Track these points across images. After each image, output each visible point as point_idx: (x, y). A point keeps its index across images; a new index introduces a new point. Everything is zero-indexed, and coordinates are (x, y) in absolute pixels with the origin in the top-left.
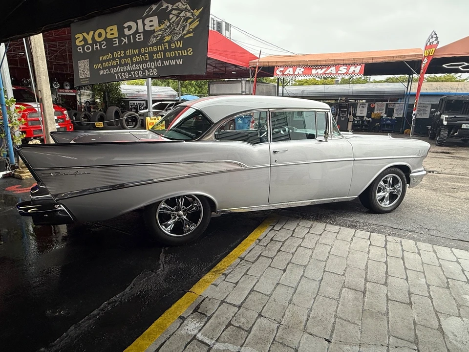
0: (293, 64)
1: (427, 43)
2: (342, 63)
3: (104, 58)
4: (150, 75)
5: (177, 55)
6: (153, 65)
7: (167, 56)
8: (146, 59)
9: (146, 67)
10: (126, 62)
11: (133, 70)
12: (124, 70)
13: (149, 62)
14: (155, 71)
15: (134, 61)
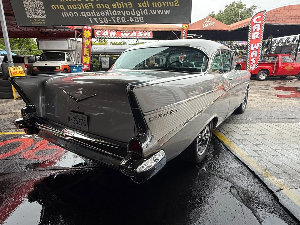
0: (108, 28)
2: (139, 30)
4: (136, 21)
5: (165, 6)
6: (138, 13)
7: (154, 6)
8: (129, 7)
9: (130, 14)
10: (104, 8)
11: (113, 16)
12: (102, 15)
13: (133, 10)
14: (141, 18)
15: (114, 7)
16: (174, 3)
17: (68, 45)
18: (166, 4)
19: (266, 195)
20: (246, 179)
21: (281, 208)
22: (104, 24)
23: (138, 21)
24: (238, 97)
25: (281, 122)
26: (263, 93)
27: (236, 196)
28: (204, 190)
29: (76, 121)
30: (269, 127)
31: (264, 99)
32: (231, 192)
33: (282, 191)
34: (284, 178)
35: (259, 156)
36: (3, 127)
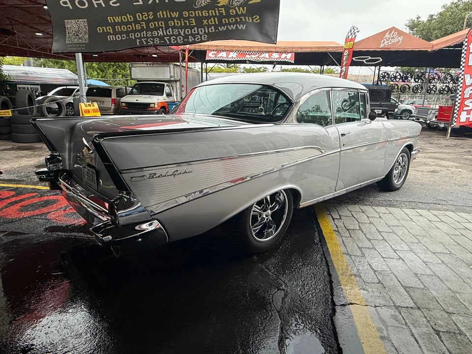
0: (226, 49)
2: (274, 51)
3: (117, 19)
4: (197, 40)
6: (202, 31)
7: (224, 23)
8: (191, 25)
9: (190, 33)
10: (157, 26)
11: (167, 35)
12: (153, 35)
15: (170, 25)
18: (241, 19)
21: (330, 326)
23: (200, 40)
29: (89, 176)
34: (370, 290)
35: (361, 255)
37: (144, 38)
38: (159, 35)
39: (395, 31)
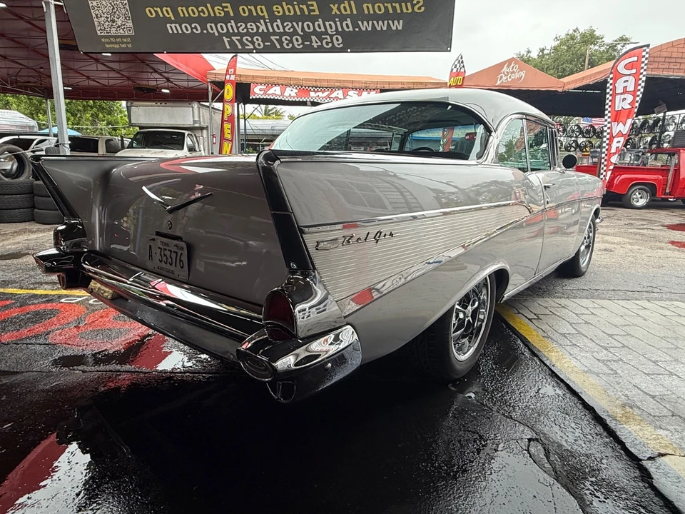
0: (280, 82)
1: (452, 70)
2: (351, 86)
4: (325, 46)
5: (391, 11)
6: (331, 28)
7: (366, 12)
8: (312, 13)
9: (312, 29)
10: (255, 14)
11: (274, 33)
12: (250, 30)
13: (320, 20)
14: (337, 40)
15: (276, 13)
16: (413, 5)
17: (193, 116)
18: (394, 8)
19: (620, 466)
20: (573, 425)
21: (656, 499)
22: (254, 51)
23: (330, 45)
24: (569, 239)
25: (677, 300)
26: (637, 237)
27: (540, 461)
28: (460, 441)
29: (165, 255)
30: (645, 308)
31: (640, 249)
32: (528, 450)
33: (663, 458)
34: (670, 428)
35: (612, 372)
36: (28, 278)
37: (235, 35)
38: (260, 31)
39: (516, 64)
